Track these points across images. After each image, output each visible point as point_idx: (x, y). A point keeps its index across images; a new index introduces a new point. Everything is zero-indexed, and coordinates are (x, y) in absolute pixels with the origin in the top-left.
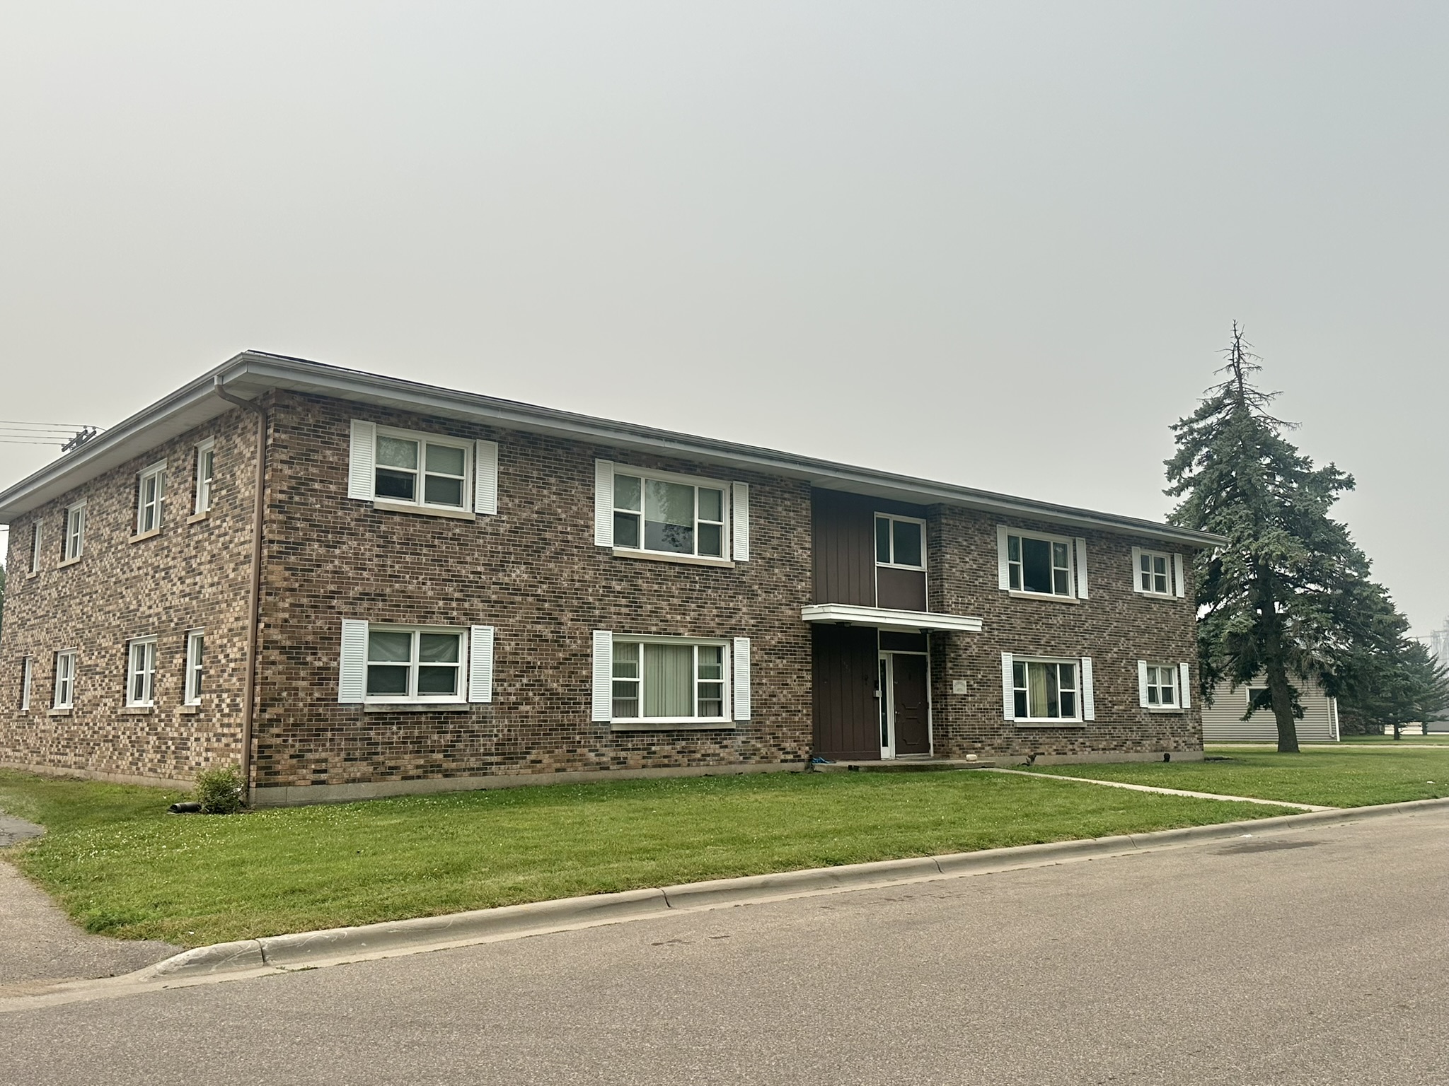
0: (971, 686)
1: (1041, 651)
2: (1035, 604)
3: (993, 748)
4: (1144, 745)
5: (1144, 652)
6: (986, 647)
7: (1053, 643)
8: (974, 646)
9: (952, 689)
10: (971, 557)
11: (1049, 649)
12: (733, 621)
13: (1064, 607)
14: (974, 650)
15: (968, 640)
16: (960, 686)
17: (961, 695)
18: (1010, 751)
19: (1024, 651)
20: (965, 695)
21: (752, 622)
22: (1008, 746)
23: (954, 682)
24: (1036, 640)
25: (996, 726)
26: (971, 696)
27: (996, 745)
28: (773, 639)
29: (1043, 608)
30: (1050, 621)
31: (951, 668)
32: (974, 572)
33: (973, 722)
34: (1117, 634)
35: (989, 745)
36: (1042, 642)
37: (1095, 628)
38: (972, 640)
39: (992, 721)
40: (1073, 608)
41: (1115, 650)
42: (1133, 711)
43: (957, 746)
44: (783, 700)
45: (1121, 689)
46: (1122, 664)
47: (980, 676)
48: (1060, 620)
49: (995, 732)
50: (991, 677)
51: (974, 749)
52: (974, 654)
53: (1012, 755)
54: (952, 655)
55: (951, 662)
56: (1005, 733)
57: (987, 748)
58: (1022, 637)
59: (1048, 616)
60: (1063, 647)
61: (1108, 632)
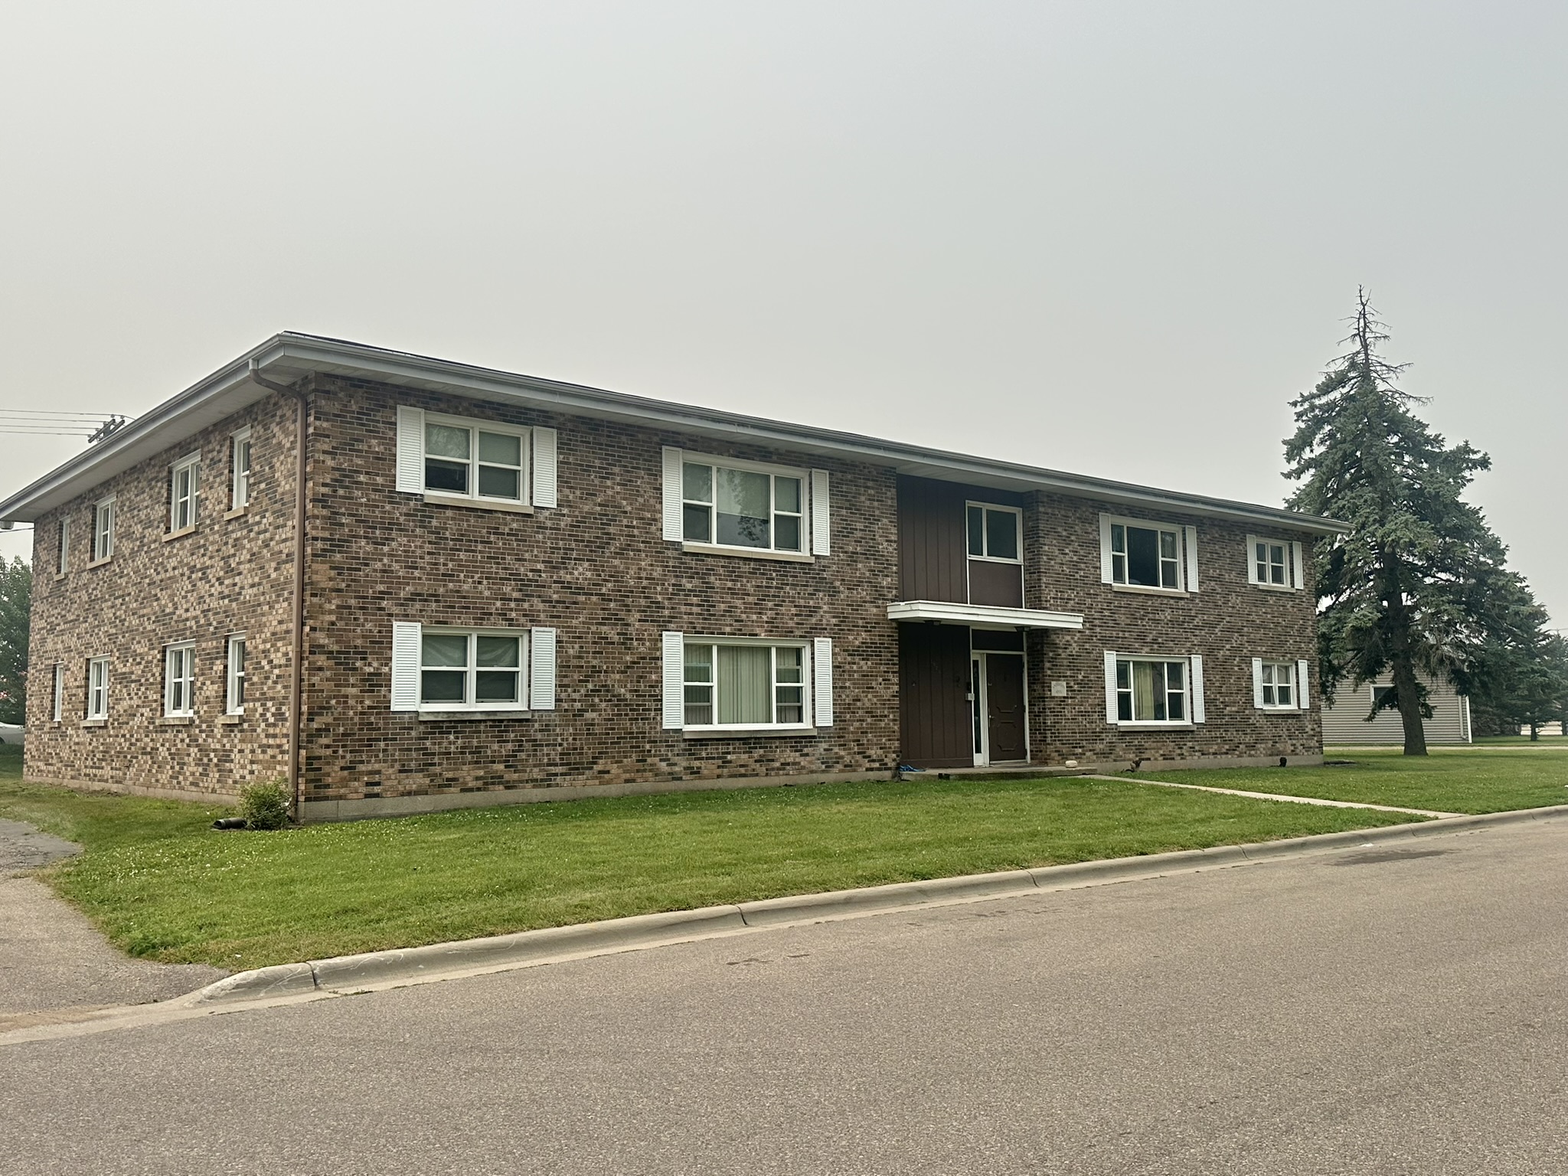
0: (1071, 687)
1: (1147, 649)
2: (1141, 599)
3: (1095, 754)
4: (1259, 749)
5: (1259, 648)
6: (1087, 646)
7: (1160, 640)
8: (1074, 645)
9: (1050, 691)
10: (1071, 548)
11: (1156, 646)
12: (814, 620)
13: (1172, 602)
14: (1074, 649)
15: (1068, 638)
16: (1059, 688)
17: (1060, 697)
18: (1112, 756)
19: (1128, 649)
20: (1064, 697)
21: (834, 621)
22: (1112, 750)
23: (1053, 683)
24: (1141, 637)
25: (1098, 730)
26: (1071, 698)
27: (1098, 751)
28: (857, 639)
29: (1150, 603)
30: (1157, 617)
31: (1049, 669)
32: (1075, 566)
33: (1074, 726)
34: (1230, 630)
35: (1090, 750)
36: (1148, 640)
37: (1206, 624)
38: (1072, 638)
39: (1094, 725)
40: (1183, 602)
41: (1228, 647)
42: (1247, 712)
43: (1056, 751)
44: (868, 704)
45: (1234, 689)
46: (1235, 662)
47: (1080, 677)
48: (1167, 615)
49: (1096, 736)
50: (1092, 677)
51: (1074, 754)
52: (1074, 653)
53: (1115, 761)
54: (1051, 654)
55: (1049, 662)
56: (1108, 738)
57: (1088, 754)
58: (1127, 635)
59: (1156, 611)
60: (1171, 644)
61: (1219, 628)
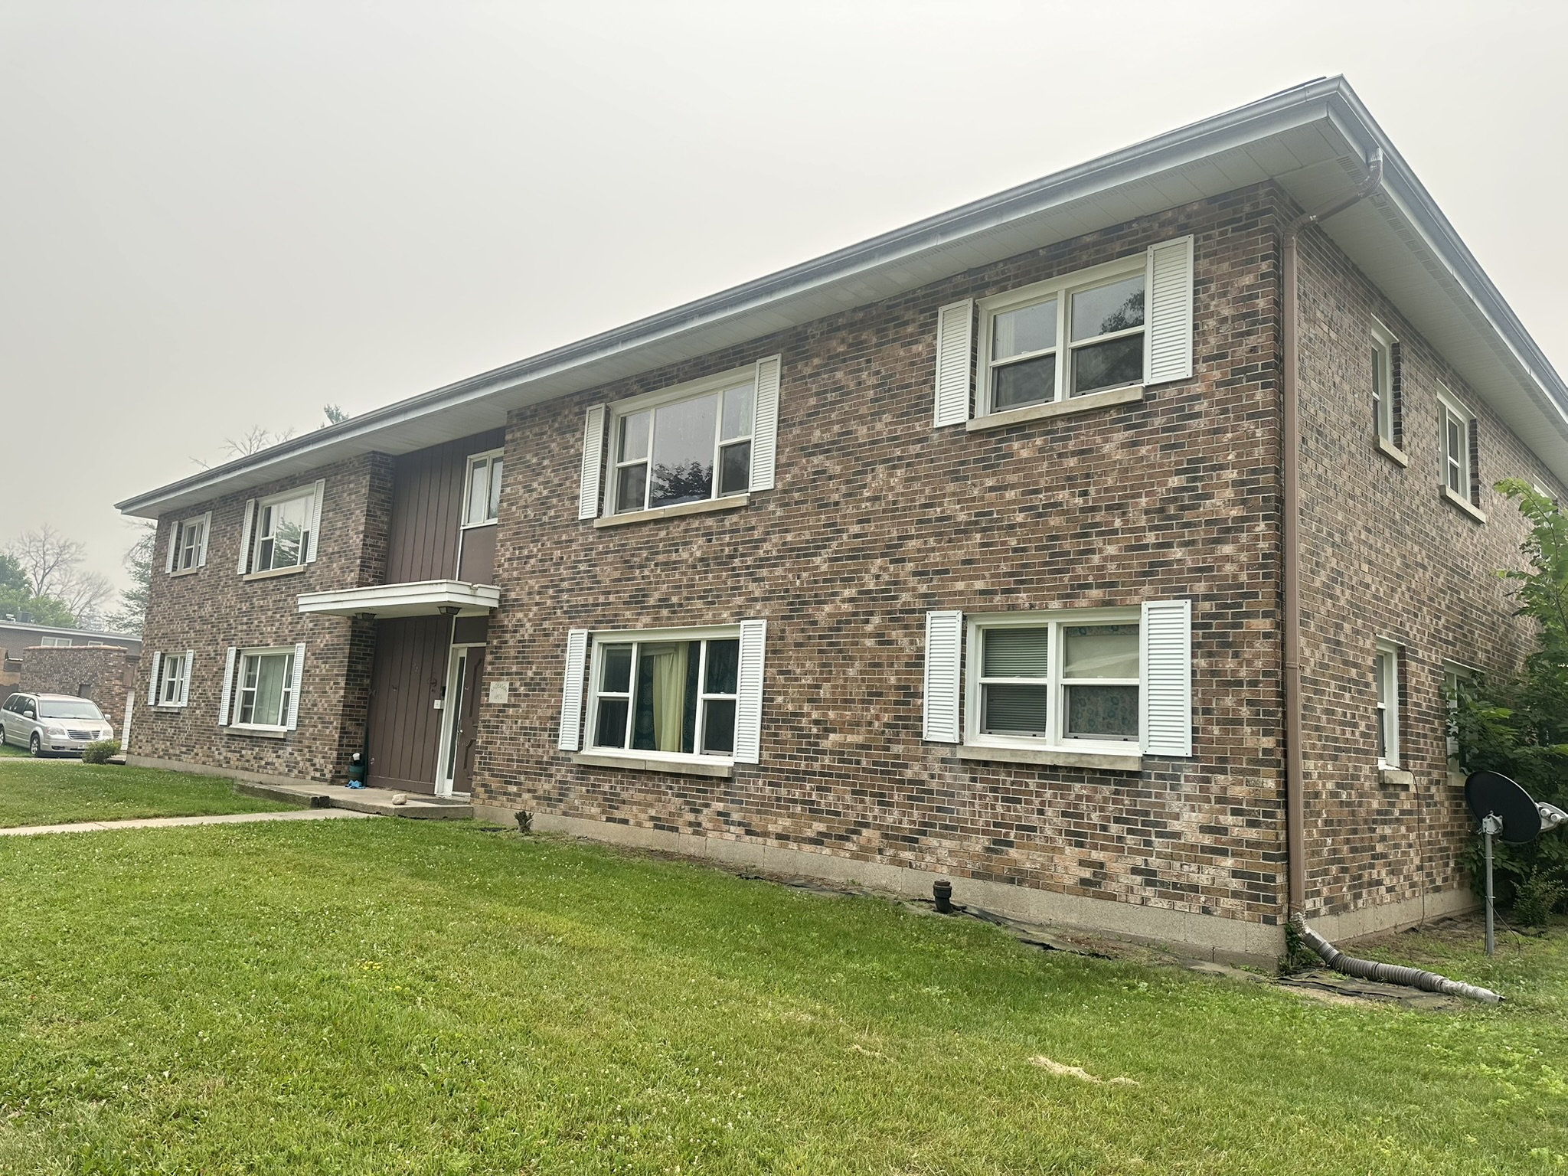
0: (515, 690)
6: (546, 624)
8: (528, 625)
9: (487, 695)
10: (541, 479)
12: (299, 627)
14: (528, 629)
15: (520, 615)
16: (499, 691)
17: (499, 705)
18: (562, 806)
19: (613, 623)
20: (504, 705)
21: (311, 625)
22: (562, 796)
23: (493, 684)
24: (638, 601)
25: (545, 759)
26: (514, 706)
27: (540, 793)
28: (321, 642)
29: (663, 534)
30: (674, 557)
32: (544, 504)
33: (511, 749)
35: (529, 791)
36: (651, 601)
37: (787, 550)
38: (526, 615)
39: (540, 750)
40: (735, 518)
41: (847, 593)
42: (897, 749)
43: (483, 785)
44: (321, 710)
45: (858, 691)
46: (869, 628)
47: (530, 674)
48: (697, 548)
49: (542, 770)
50: (548, 674)
51: (505, 794)
52: (526, 638)
54: (495, 642)
56: (560, 773)
61: (826, 554)
